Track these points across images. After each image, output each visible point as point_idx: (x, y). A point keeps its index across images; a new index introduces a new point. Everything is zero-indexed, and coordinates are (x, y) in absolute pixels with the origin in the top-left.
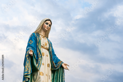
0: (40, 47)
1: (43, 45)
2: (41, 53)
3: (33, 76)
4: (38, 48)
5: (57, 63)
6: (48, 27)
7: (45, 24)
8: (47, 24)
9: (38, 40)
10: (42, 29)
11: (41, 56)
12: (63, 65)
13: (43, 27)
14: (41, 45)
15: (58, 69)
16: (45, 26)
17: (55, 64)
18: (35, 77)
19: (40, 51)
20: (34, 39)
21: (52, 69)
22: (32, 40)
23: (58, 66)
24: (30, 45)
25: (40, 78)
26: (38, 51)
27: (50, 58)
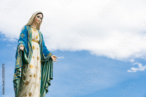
0: (31, 40)
1: (34, 38)
2: (31, 47)
3: (24, 68)
4: (29, 42)
5: (47, 55)
6: (39, 20)
7: (37, 17)
8: (39, 17)
9: (29, 33)
10: (34, 22)
11: (32, 49)
12: (52, 57)
13: (35, 20)
14: (32, 38)
15: (47, 61)
16: (37, 19)
17: (45, 56)
18: (26, 69)
19: (31, 45)
20: (26, 32)
21: (42, 61)
22: (24, 34)
23: (47, 59)
24: (22, 38)
25: (29, 70)
26: (29, 45)
27: (40, 51)
